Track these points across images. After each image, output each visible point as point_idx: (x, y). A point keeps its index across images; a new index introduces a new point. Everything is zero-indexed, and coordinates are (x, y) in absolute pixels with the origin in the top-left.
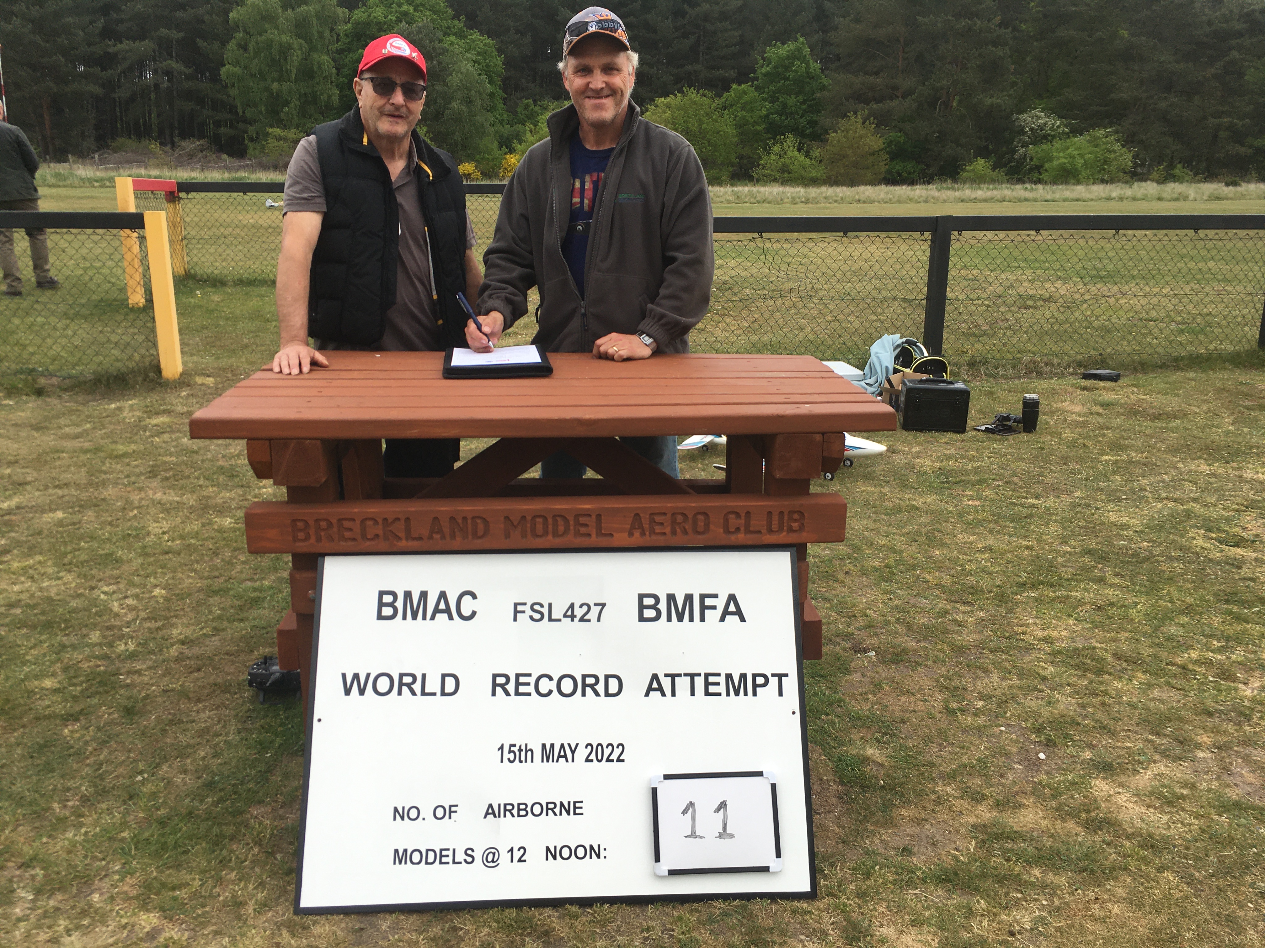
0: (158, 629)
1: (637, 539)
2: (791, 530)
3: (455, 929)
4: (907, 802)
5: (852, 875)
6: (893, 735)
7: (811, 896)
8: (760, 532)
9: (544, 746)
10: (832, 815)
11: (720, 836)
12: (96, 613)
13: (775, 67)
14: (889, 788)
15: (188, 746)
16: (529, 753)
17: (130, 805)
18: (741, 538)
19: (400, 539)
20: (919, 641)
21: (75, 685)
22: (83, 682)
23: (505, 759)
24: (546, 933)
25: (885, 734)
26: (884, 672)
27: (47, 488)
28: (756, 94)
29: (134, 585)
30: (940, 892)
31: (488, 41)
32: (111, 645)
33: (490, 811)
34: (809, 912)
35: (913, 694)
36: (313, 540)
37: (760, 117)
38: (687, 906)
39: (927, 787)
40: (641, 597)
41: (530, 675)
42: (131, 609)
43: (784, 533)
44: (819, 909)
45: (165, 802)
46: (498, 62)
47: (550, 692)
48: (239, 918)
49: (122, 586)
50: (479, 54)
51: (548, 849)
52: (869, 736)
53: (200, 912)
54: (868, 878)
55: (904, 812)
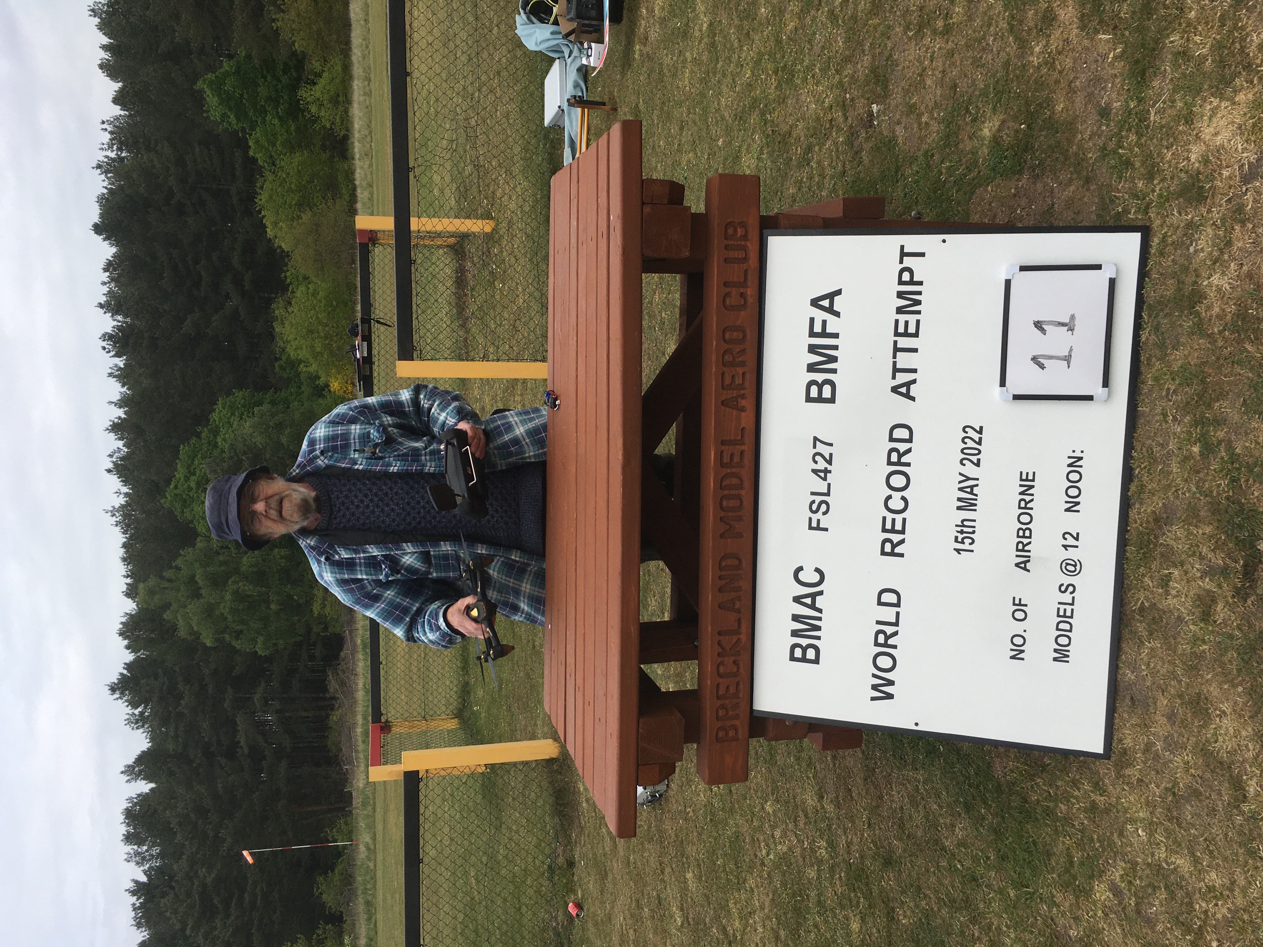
0: (806, 816)
1: (748, 403)
2: (745, 237)
3: (1142, 609)
4: (1049, 102)
5: (1126, 181)
6: (970, 102)
7: (1146, 232)
8: (746, 271)
9: (959, 508)
10: (1056, 190)
11: (1071, 329)
12: (788, 867)
13: (230, 109)
14: (1030, 118)
15: (926, 817)
16: (966, 523)
17: (983, 882)
18: (751, 292)
19: (739, 640)
20: (863, 51)
21: (858, 902)
22: (856, 896)
23: (970, 548)
24: (1157, 520)
25: (967, 111)
26: (896, 98)
27: (663, 881)
28: (258, 129)
29: (761, 827)
30: (1156, 83)
31: (220, 406)
32: (820, 862)
33: (1023, 566)
34: (1164, 237)
35: (924, 69)
36: (737, 723)
37: (281, 125)
38: (1143, 369)
39: (1032, 75)
40: (809, 399)
41: (884, 519)
42: (784, 834)
43: (749, 244)
44: (1162, 226)
45: (982, 851)
46: (239, 395)
47: (903, 498)
48: (1107, 811)
49: (761, 838)
50: (233, 414)
51: (1067, 510)
52: (968, 128)
53: (1097, 845)
54: (1133, 165)
55: (1059, 108)
